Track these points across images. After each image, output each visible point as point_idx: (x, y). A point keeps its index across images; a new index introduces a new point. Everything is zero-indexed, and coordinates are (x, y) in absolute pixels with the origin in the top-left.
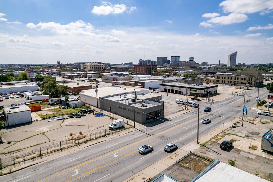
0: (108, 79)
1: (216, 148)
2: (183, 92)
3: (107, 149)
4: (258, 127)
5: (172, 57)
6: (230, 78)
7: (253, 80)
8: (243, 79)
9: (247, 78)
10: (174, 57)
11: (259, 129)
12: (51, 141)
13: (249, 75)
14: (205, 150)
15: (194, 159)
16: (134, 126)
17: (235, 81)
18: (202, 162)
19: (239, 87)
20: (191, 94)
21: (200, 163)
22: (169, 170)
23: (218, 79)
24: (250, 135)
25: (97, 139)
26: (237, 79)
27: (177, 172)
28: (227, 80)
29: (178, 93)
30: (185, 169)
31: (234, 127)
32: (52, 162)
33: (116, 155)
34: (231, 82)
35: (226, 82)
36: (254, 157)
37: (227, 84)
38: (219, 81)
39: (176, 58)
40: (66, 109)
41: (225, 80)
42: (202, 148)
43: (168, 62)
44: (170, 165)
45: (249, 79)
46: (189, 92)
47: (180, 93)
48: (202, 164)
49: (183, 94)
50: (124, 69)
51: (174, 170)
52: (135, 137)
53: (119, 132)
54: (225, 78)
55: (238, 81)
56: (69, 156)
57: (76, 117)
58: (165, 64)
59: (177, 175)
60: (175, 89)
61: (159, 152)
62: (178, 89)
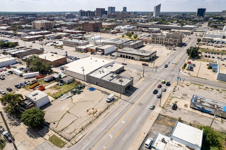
0: (69, 43)
1: (170, 109)
2: (134, 58)
3: (116, 118)
4: (186, 90)
5: (109, 8)
6: (162, 40)
7: (177, 42)
8: (171, 41)
9: (173, 40)
10: (111, 8)
11: (186, 91)
12: (79, 117)
13: (174, 37)
14: (165, 111)
15: (162, 118)
16: (120, 97)
17: (165, 41)
18: (166, 119)
19: (169, 48)
20: (141, 60)
21: (165, 120)
22: (153, 127)
23: (153, 40)
24: (183, 97)
25: (105, 111)
26: (166, 40)
27: (157, 127)
28: (159, 41)
29: (131, 58)
30: (160, 125)
31: (175, 91)
32: (92, 132)
33: (123, 121)
34: (162, 42)
35: (159, 42)
36: (187, 112)
37: (160, 44)
38: (154, 41)
39: (112, 9)
40: (62, 85)
41: (158, 41)
42: (163, 109)
43: (106, 13)
44: (153, 123)
45: (175, 41)
46: (139, 58)
47: (132, 58)
48: (166, 120)
49: (134, 59)
50: (73, 26)
51: (156, 126)
52: (125, 106)
53: (114, 103)
54: (158, 40)
55: (167, 42)
56: (98, 126)
57: (78, 94)
58: (104, 15)
59: (158, 129)
60: (128, 55)
61: (144, 116)
62: (131, 56)
